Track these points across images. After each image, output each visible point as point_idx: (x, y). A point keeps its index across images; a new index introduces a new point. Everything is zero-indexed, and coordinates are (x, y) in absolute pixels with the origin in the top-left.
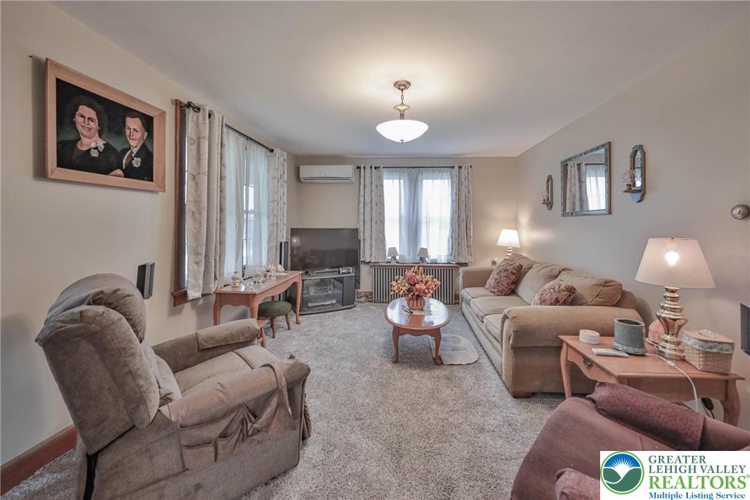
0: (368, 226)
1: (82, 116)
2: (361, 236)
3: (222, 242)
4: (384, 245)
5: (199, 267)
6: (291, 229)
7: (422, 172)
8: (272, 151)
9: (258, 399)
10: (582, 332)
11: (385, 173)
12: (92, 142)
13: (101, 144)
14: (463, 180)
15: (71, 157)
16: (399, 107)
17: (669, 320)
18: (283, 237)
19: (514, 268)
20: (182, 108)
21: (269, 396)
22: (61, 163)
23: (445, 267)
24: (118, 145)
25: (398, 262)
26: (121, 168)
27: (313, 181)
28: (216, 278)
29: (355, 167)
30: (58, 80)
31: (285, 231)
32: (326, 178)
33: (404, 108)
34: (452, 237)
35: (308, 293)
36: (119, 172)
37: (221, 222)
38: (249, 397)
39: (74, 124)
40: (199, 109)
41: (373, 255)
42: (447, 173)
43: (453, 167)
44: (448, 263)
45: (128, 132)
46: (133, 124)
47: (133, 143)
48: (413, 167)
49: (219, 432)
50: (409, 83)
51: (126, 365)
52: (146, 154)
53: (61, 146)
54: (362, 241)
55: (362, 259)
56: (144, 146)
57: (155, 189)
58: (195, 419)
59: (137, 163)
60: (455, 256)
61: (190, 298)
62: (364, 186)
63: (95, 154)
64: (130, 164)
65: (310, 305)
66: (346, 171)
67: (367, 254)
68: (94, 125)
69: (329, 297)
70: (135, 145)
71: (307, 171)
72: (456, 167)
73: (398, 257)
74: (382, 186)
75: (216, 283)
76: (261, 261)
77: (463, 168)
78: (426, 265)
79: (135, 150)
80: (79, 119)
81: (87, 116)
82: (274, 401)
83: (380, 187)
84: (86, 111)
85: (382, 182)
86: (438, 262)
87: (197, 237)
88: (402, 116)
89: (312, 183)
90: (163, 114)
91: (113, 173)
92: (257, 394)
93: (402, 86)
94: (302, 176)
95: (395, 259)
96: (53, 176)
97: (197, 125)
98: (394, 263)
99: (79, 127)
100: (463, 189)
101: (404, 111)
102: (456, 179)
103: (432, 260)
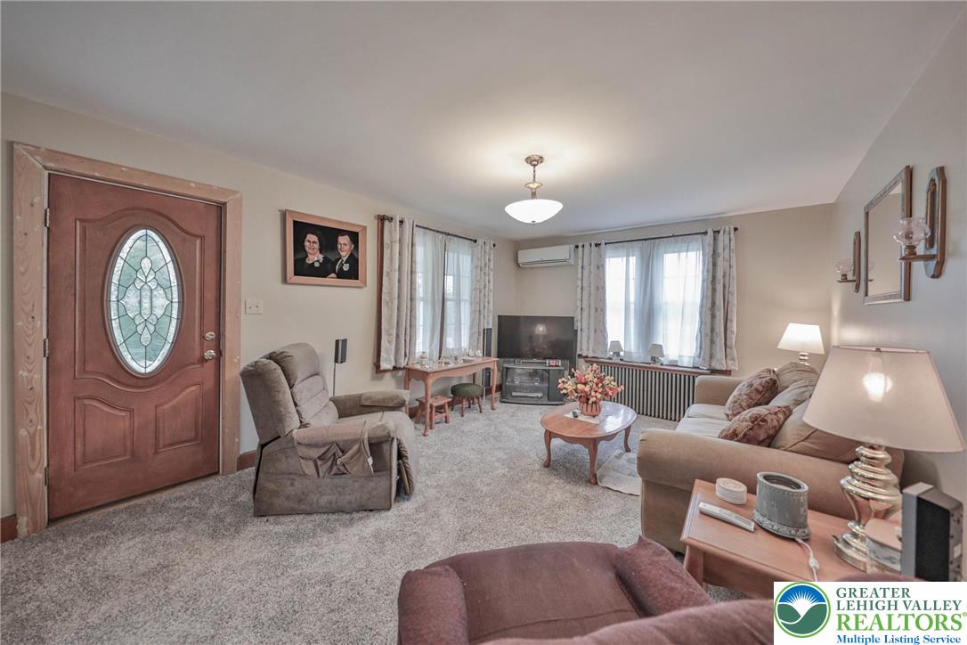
0: (585, 314)
1: (309, 241)
2: (578, 325)
3: (412, 326)
4: (605, 338)
5: (390, 345)
6: (499, 316)
7: (659, 245)
8: (475, 241)
9: (346, 441)
10: (719, 481)
11: (609, 250)
12: (315, 257)
13: (321, 257)
14: (720, 250)
15: (302, 269)
16: (531, 185)
17: (858, 498)
18: (488, 323)
19: (761, 384)
20: (382, 219)
21: (354, 442)
22: (296, 274)
23: (688, 372)
24: (332, 257)
25: (621, 360)
26: (334, 272)
27: (532, 267)
28: (405, 355)
29: (573, 247)
30: (295, 222)
31: (491, 317)
32: (542, 262)
33: (536, 185)
34: (701, 332)
35: (513, 381)
36: (333, 275)
37: (412, 310)
38: (340, 438)
39: (304, 247)
40: (392, 219)
41: (591, 349)
42: (697, 242)
43: (706, 233)
44: (694, 367)
45: (339, 246)
46: (344, 240)
47: (343, 254)
48: (645, 240)
49: (318, 455)
50: (541, 157)
51: (274, 396)
52: (353, 260)
53: (296, 262)
54: (579, 332)
55: (578, 352)
56: (351, 254)
57: (360, 285)
58: (306, 441)
59: (346, 267)
60: (704, 359)
61: (382, 369)
62: (582, 268)
63: (317, 265)
64: (341, 269)
65: (514, 394)
66: (562, 252)
67: (585, 346)
68: (317, 246)
69: (536, 390)
70: (345, 255)
71: (526, 256)
72: (710, 233)
73: (622, 353)
74: (603, 266)
75: (406, 360)
76: (460, 344)
77: (721, 232)
78: (659, 366)
79: (345, 259)
80: (307, 244)
81: (312, 241)
82: (355, 447)
83: (600, 267)
84: (311, 237)
85: (604, 261)
86: (679, 364)
87: (390, 322)
88: (534, 195)
89: (532, 268)
90: (365, 228)
91: (330, 276)
92: (345, 438)
93: (534, 161)
94: (521, 260)
95: (618, 354)
96: (291, 282)
97: (391, 232)
98: (615, 360)
99: (307, 249)
100: (720, 262)
101: (536, 189)
102: (709, 250)
103: (670, 362)
